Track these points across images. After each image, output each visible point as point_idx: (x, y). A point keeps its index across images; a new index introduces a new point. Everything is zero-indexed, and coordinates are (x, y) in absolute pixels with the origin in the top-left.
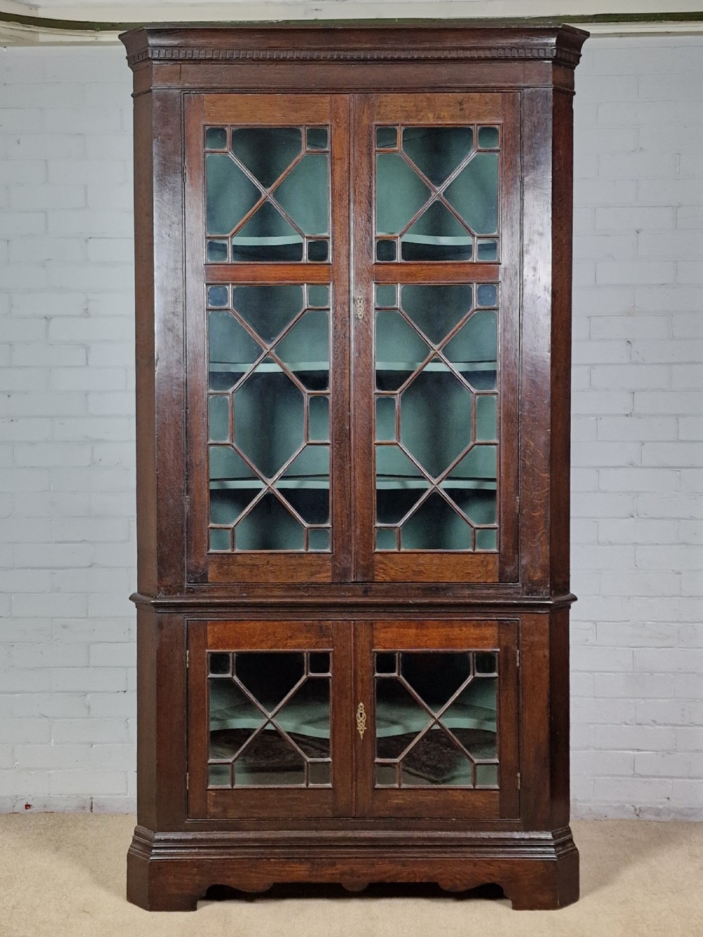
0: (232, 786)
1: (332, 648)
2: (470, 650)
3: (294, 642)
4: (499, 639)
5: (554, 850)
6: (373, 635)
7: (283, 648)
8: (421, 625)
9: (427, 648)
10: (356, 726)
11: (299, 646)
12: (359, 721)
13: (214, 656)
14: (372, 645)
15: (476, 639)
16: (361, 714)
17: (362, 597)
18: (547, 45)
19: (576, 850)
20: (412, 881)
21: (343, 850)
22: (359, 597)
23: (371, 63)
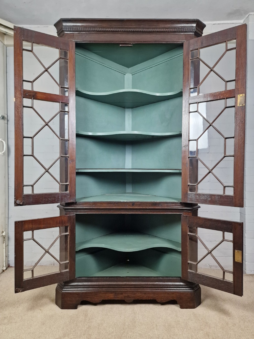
17: (132, 206)
18: (193, 27)
19: (200, 287)
20: (148, 299)
21: (125, 289)
22: (131, 206)
23: (135, 33)
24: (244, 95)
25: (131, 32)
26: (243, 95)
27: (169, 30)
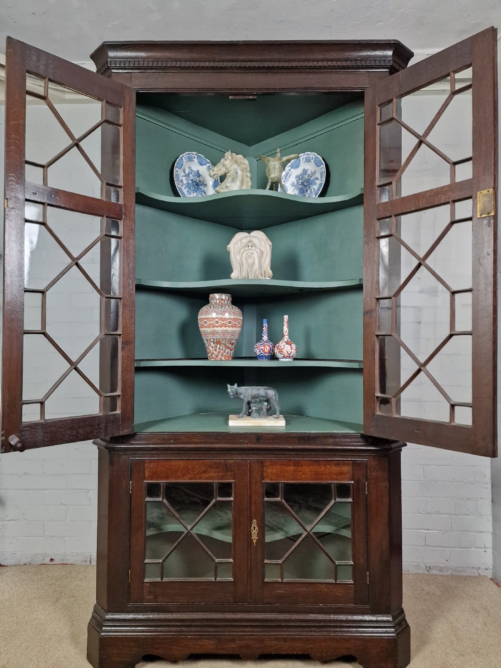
0: (162, 580)
1: (234, 479)
2: (332, 482)
3: (207, 476)
4: (353, 474)
5: (394, 630)
6: (263, 471)
7: (199, 480)
8: (297, 464)
9: (302, 480)
10: (251, 536)
11: (210, 478)
12: (253, 533)
13: (149, 485)
14: (263, 478)
15: (337, 474)
16: (254, 527)
17: (255, 444)
18: (386, 56)
19: (408, 625)
20: (291, 653)
21: (241, 629)
22: (253, 443)
23: (263, 71)
24: (491, 190)
25: (255, 68)
26: (488, 191)
27: (335, 63)
